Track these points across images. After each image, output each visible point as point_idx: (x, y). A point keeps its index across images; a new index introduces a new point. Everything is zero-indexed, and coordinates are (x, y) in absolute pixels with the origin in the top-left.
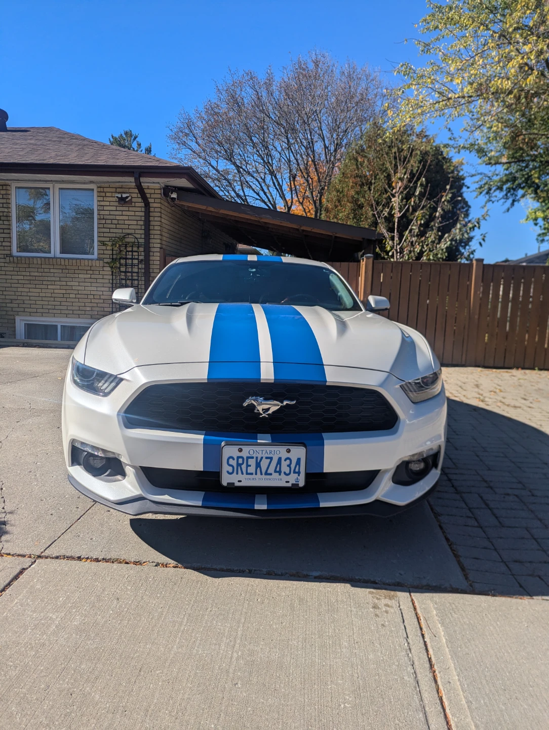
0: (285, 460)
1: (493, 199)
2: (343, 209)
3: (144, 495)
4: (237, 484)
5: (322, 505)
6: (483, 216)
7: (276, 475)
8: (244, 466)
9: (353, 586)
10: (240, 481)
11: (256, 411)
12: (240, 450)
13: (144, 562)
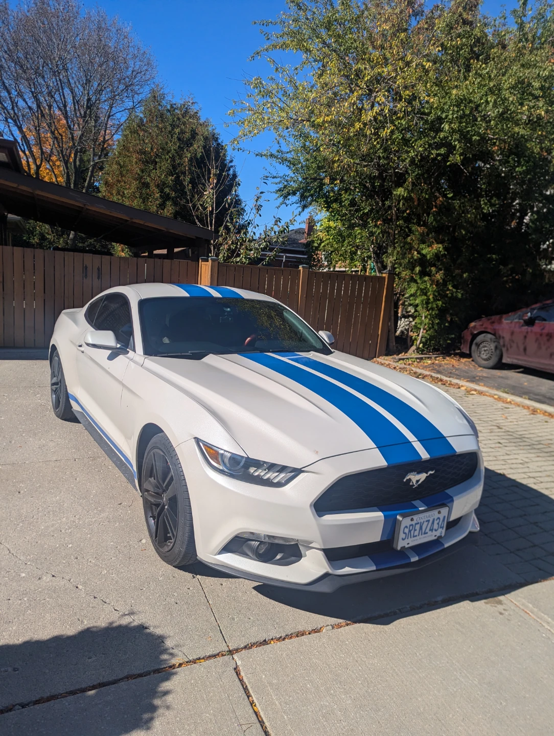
0: (437, 520)
1: (287, 202)
2: (127, 185)
3: (330, 571)
4: (407, 546)
5: (446, 545)
6: (291, 221)
7: (430, 533)
8: (412, 532)
9: (472, 601)
10: (408, 544)
11: (411, 484)
12: (412, 520)
13: (320, 628)
